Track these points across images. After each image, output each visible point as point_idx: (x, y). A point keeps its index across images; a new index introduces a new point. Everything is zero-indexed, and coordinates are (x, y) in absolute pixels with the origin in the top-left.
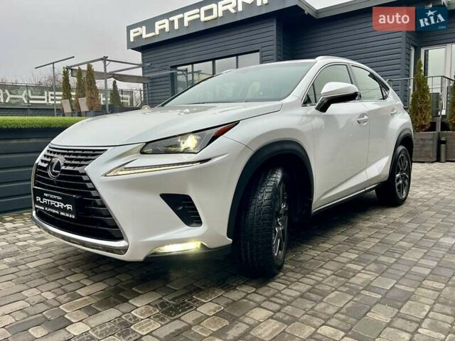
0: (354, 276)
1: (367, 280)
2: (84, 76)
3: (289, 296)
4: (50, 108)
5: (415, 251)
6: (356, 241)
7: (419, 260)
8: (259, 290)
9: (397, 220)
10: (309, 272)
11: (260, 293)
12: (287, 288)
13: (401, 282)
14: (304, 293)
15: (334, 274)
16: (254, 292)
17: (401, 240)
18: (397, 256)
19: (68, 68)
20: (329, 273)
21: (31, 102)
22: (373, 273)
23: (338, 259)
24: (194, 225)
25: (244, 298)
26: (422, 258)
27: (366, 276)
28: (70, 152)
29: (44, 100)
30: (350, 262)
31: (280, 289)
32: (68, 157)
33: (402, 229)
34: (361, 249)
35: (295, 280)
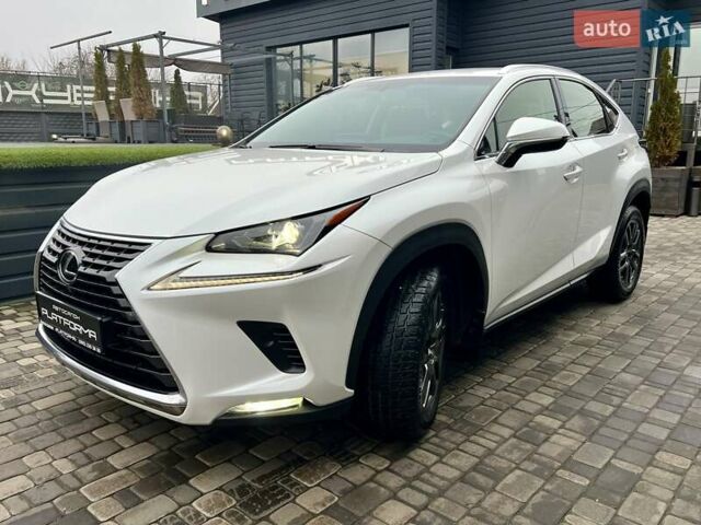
0: (546, 440)
1: (567, 447)
2: (129, 61)
3: (443, 478)
4: (75, 111)
5: (646, 391)
6: (552, 370)
7: (650, 409)
8: (396, 464)
9: (618, 330)
10: (477, 429)
11: (396, 470)
12: (440, 461)
13: (620, 454)
14: (466, 473)
15: (514, 436)
16: (387, 469)
17: (623, 370)
18: (616, 401)
19: (103, 48)
20: (506, 432)
21: (45, 101)
22: (577, 436)
23: (523, 405)
24: (293, 370)
25: (371, 479)
26: (656, 406)
27: (567, 442)
28: (91, 241)
29: (66, 98)
30: (540, 413)
31: (429, 463)
32: (88, 250)
33: (626, 347)
34: (559, 386)
35: (453, 446)
